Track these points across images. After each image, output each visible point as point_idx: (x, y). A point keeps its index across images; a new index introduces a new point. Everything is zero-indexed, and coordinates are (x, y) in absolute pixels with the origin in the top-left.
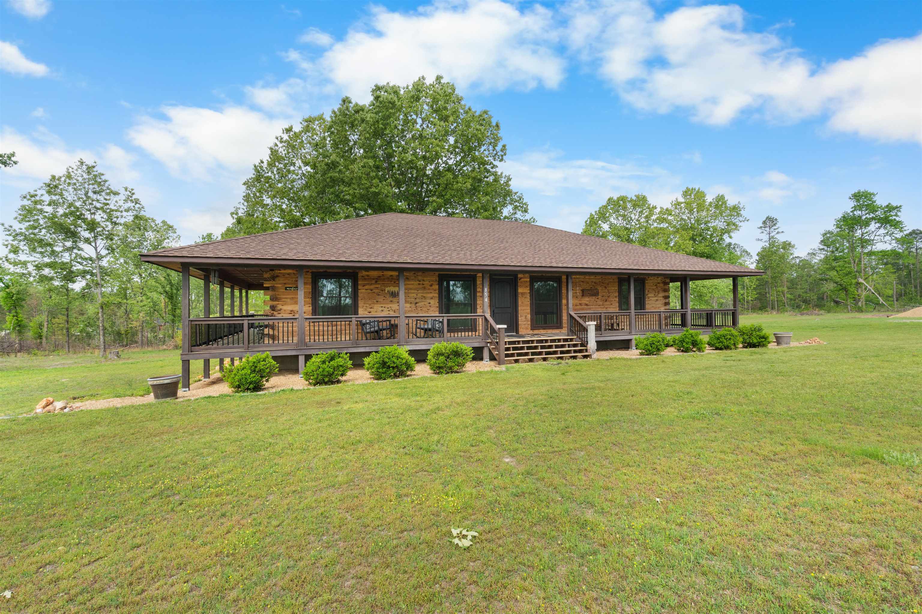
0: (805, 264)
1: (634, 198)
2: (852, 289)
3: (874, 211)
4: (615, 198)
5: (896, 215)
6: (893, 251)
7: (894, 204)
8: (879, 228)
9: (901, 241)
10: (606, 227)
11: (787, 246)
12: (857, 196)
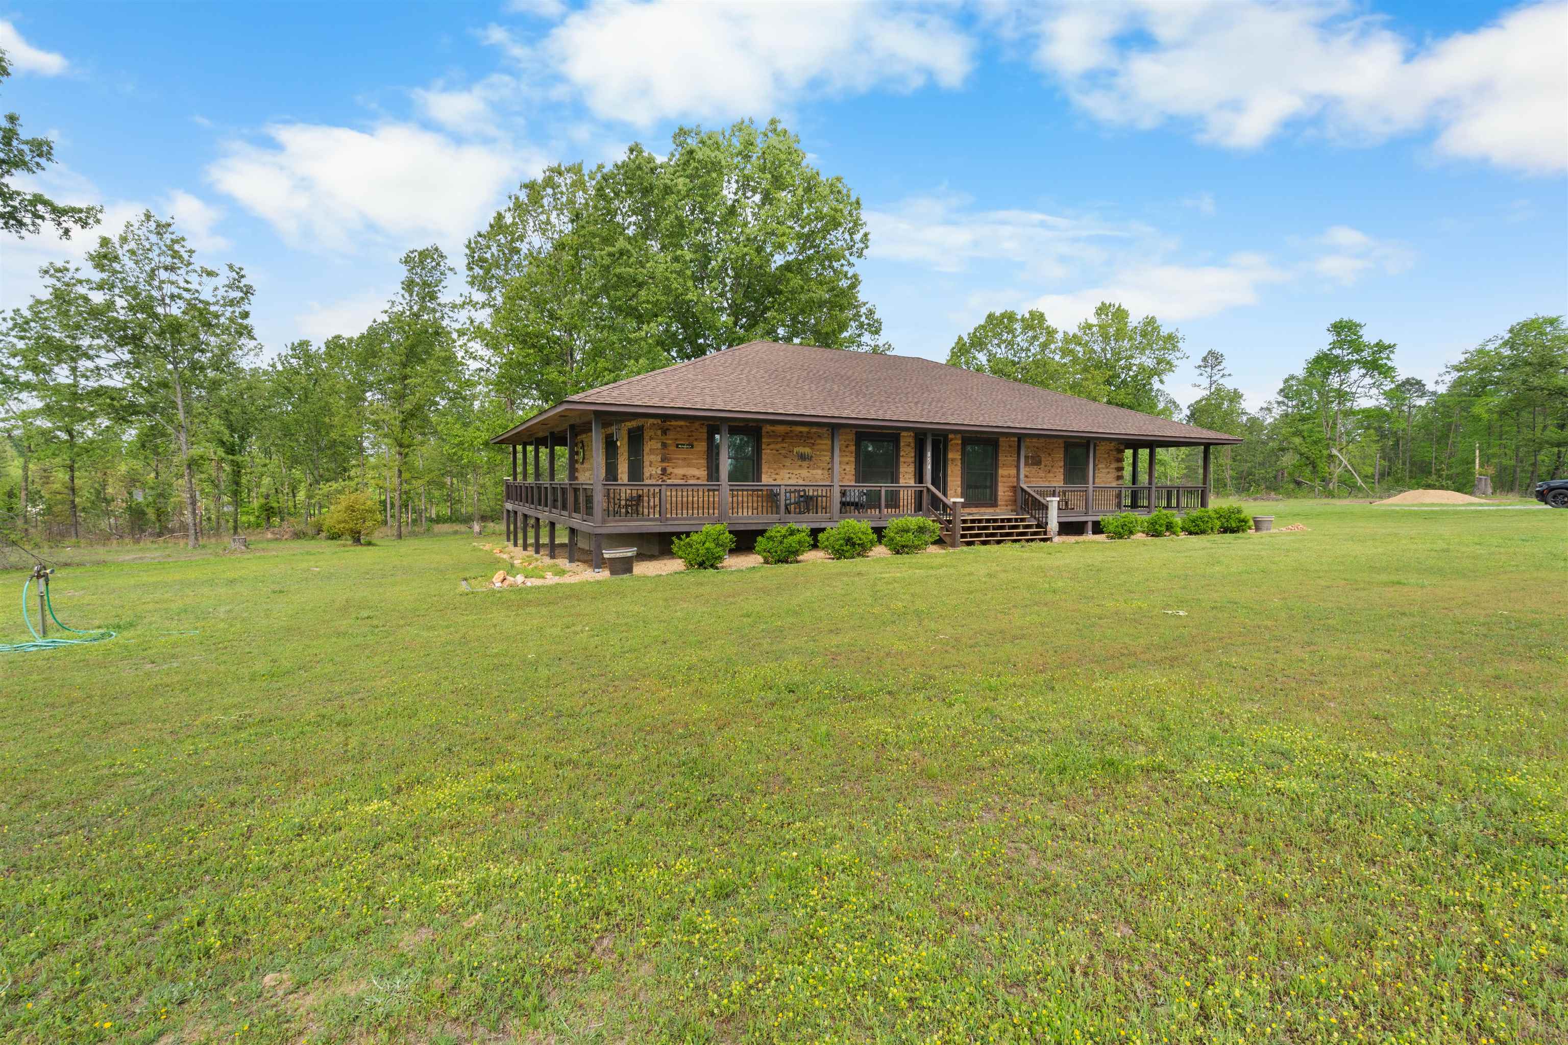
0: (1254, 424)
1: (1027, 316)
2: (1322, 465)
3: (1358, 350)
4: (998, 314)
5: (1388, 358)
6: (1379, 409)
7: (1387, 342)
8: (1364, 376)
9: (1388, 395)
10: (982, 358)
11: (1236, 396)
12: (1338, 328)
